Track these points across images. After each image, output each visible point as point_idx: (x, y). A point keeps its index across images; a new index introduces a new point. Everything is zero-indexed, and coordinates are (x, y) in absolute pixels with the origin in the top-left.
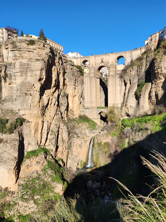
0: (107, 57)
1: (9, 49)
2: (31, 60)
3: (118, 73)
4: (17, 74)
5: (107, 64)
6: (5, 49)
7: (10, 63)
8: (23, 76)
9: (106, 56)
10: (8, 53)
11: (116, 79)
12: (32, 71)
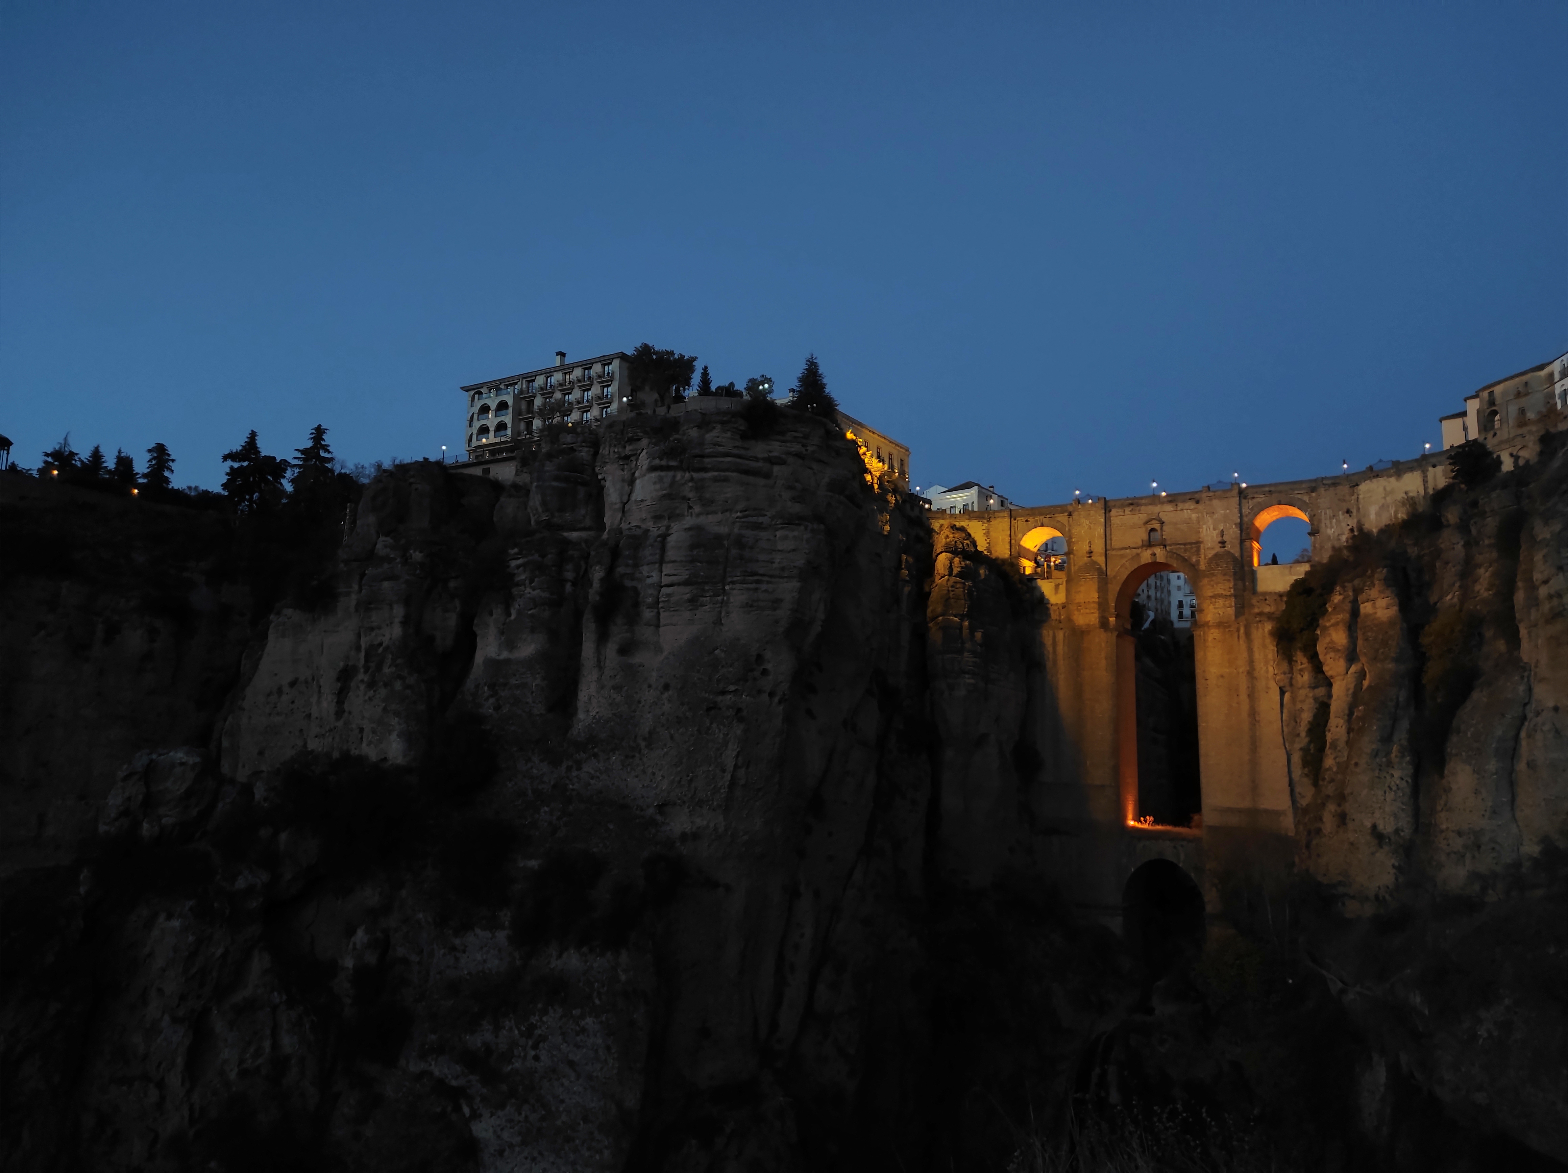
0: (1186, 514)
1: (644, 460)
2: (754, 519)
3: (1267, 609)
4: (669, 595)
5: (1186, 555)
6: (620, 458)
7: (639, 532)
8: (703, 605)
9: (1180, 506)
10: (632, 482)
11: (1250, 650)
12: (757, 582)
